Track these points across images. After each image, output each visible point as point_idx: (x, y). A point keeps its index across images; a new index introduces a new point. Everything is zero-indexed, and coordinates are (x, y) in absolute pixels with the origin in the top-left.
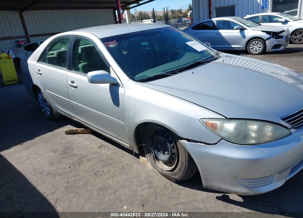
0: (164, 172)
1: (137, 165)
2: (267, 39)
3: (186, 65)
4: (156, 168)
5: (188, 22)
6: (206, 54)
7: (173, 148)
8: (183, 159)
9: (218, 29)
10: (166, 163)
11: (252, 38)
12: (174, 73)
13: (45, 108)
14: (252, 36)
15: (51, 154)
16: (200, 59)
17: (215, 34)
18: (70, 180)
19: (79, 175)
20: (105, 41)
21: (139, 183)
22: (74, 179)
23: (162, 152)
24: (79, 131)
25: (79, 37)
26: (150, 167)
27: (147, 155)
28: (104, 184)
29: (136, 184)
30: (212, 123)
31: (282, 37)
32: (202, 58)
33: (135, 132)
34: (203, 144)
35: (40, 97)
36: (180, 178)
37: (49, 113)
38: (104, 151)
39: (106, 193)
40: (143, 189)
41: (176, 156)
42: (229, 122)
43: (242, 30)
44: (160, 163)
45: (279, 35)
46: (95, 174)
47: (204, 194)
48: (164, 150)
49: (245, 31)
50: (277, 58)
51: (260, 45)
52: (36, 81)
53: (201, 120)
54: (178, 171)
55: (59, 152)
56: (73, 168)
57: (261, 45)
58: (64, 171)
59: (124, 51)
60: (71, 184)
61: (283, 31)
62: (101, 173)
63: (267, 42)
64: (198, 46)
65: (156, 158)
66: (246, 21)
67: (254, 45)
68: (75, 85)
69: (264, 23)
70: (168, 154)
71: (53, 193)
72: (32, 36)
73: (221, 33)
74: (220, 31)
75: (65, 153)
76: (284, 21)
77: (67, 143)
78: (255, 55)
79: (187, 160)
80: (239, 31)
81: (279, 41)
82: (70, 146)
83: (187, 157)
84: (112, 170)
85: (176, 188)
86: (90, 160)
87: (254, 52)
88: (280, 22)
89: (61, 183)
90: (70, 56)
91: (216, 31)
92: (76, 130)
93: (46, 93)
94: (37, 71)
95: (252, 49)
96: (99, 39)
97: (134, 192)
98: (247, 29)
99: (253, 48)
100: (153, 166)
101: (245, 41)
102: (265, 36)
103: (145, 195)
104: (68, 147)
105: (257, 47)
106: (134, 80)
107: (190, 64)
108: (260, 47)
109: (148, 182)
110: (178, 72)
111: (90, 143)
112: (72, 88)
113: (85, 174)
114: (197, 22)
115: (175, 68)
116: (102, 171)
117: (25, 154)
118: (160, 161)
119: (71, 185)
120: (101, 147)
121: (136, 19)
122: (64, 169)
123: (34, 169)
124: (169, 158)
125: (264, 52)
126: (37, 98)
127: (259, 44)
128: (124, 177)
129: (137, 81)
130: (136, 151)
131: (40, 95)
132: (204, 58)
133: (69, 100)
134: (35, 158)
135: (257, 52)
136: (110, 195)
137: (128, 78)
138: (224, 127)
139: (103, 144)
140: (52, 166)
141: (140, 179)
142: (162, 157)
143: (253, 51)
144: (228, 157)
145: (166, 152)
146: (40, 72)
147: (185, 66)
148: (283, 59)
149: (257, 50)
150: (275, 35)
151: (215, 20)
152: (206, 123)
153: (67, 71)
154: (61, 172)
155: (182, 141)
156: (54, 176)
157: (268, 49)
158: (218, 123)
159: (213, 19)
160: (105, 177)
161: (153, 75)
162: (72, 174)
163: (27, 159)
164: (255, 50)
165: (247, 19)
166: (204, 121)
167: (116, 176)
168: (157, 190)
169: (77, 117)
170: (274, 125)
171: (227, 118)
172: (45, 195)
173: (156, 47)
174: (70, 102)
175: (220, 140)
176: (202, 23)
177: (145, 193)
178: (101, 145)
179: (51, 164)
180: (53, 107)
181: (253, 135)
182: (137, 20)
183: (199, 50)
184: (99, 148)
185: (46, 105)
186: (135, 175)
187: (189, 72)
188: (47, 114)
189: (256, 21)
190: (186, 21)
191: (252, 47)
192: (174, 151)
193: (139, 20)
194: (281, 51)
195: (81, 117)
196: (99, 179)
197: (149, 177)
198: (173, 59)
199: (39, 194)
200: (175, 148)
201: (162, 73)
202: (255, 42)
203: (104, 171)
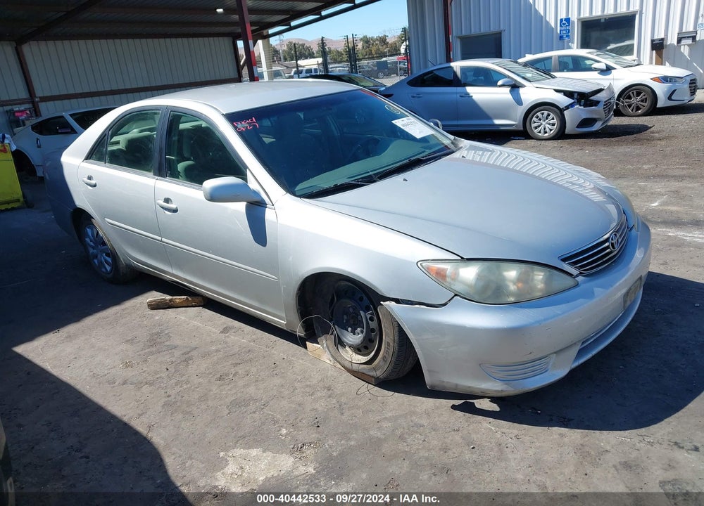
0: (355, 367)
1: (302, 359)
2: (567, 108)
3: (393, 164)
4: (339, 360)
5: (402, 66)
6: (432, 142)
7: (372, 319)
8: (389, 337)
9: (465, 85)
10: (358, 349)
11: (537, 104)
12: (370, 180)
13: (99, 256)
14: (536, 100)
15: (124, 347)
16: (419, 154)
17: (458, 96)
18: (172, 393)
19: (187, 382)
20: (233, 118)
21: (308, 390)
22: (178, 389)
23: (350, 329)
24: (178, 301)
25: (180, 111)
26: (328, 361)
27: (322, 339)
28: (239, 395)
29: (303, 392)
30: (439, 269)
31: (596, 103)
32: (424, 152)
33: (297, 294)
34: (424, 307)
35: (90, 234)
36: (385, 375)
37: (108, 268)
38: (233, 338)
39: (244, 410)
40: (316, 400)
41: (376, 335)
42: (467, 266)
43: (515, 87)
44: (347, 352)
45: (591, 98)
46: (220, 378)
47: (429, 402)
48: (354, 324)
49: (521, 90)
50: (587, 148)
51: (553, 119)
52: (82, 199)
53: (419, 264)
54: (380, 361)
55: (141, 343)
56: (174, 370)
57: (555, 120)
58: (157, 376)
59: (264, 135)
60: (175, 398)
61: (600, 90)
62: (231, 376)
63: (566, 113)
64: (416, 127)
65: (340, 342)
66: (524, 68)
67: (540, 120)
68: (173, 206)
69: (563, 71)
70: (362, 332)
71: (140, 415)
72: (45, 99)
73: (471, 95)
74: (469, 89)
75: (154, 345)
76: (604, 67)
77: (155, 325)
78: (542, 140)
79: (396, 338)
80: (507, 90)
81: (592, 111)
82: (162, 332)
83: (397, 334)
84: (254, 370)
85: (377, 394)
86: (207, 355)
87: (540, 134)
88: (595, 70)
89: (153, 398)
90: (161, 149)
91: (459, 89)
92: (171, 300)
93: (105, 224)
94: (86, 179)
95: (536, 128)
96: (223, 114)
97: (300, 405)
98: (525, 86)
99: (539, 126)
100: (332, 356)
101: (521, 111)
102: (563, 100)
103: (320, 409)
104: (157, 334)
105: (546, 125)
106: (294, 194)
107: (401, 163)
108: (553, 125)
109: (325, 388)
110: (378, 178)
111: (203, 324)
112: (166, 212)
113: (200, 380)
114: (420, 69)
115: (371, 171)
116: (233, 372)
117: (69, 349)
118: (347, 348)
119: (174, 400)
120: (225, 330)
121: (282, 57)
122: (156, 373)
123: (94, 376)
124: (364, 338)
125: (561, 135)
126: (81, 236)
127: (550, 117)
128: (277, 381)
129: (300, 196)
130: (300, 332)
131: (89, 231)
132: (428, 152)
133: (160, 238)
134: (92, 357)
135: (547, 135)
136: (254, 412)
137: (282, 191)
138: (458, 274)
139: (230, 324)
140: (129, 368)
141: (309, 383)
142: (351, 339)
143: (540, 132)
144: (467, 326)
145: (359, 329)
146: (93, 182)
147: (391, 167)
148: (600, 151)
149: (547, 130)
150: (583, 98)
151: (457, 65)
152: (428, 268)
153: (154, 178)
154: (150, 378)
155: (387, 303)
156: (138, 385)
157: (570, 127)
158: (448, 268)
159: (452, 64)
160: (241, 383)
161: (330, 184)
162: (173, 381)
163: (76, 358)
164: (542, 131)
165: (525, 65)
166: (424, 265)
167: (263, 380)
168: (343, 400)
169: (175, 272)
170: (547, 269)
171: (462, 258)
172: (125, 419)
173: (334, 129)
174: (161, 241)
175: (453, 297)
176: (431, 72)
177: (321, 406)
178: (226, 328)
179: (128, 365)
180: (119, 254)
181: (512, 287)
182: (285, 59)
183: (418, 136)
184: (222, 332)
185: (102, 251)
186: (299, 378)
187: (397, 179)
188: (104, 270)
189: (544, 69)
190: (396, 63)
191: (536, 125)
192: (373, 325)
193: (288, 59)
194: (597, 131)
195: (184, 273)
196: (229, 388)
197: (325, 380)
198: (368, 154)
199: (112, 418)
200: (375, 318)
201: (348, 181)
202: (543, 114)
203: (237, 373)
